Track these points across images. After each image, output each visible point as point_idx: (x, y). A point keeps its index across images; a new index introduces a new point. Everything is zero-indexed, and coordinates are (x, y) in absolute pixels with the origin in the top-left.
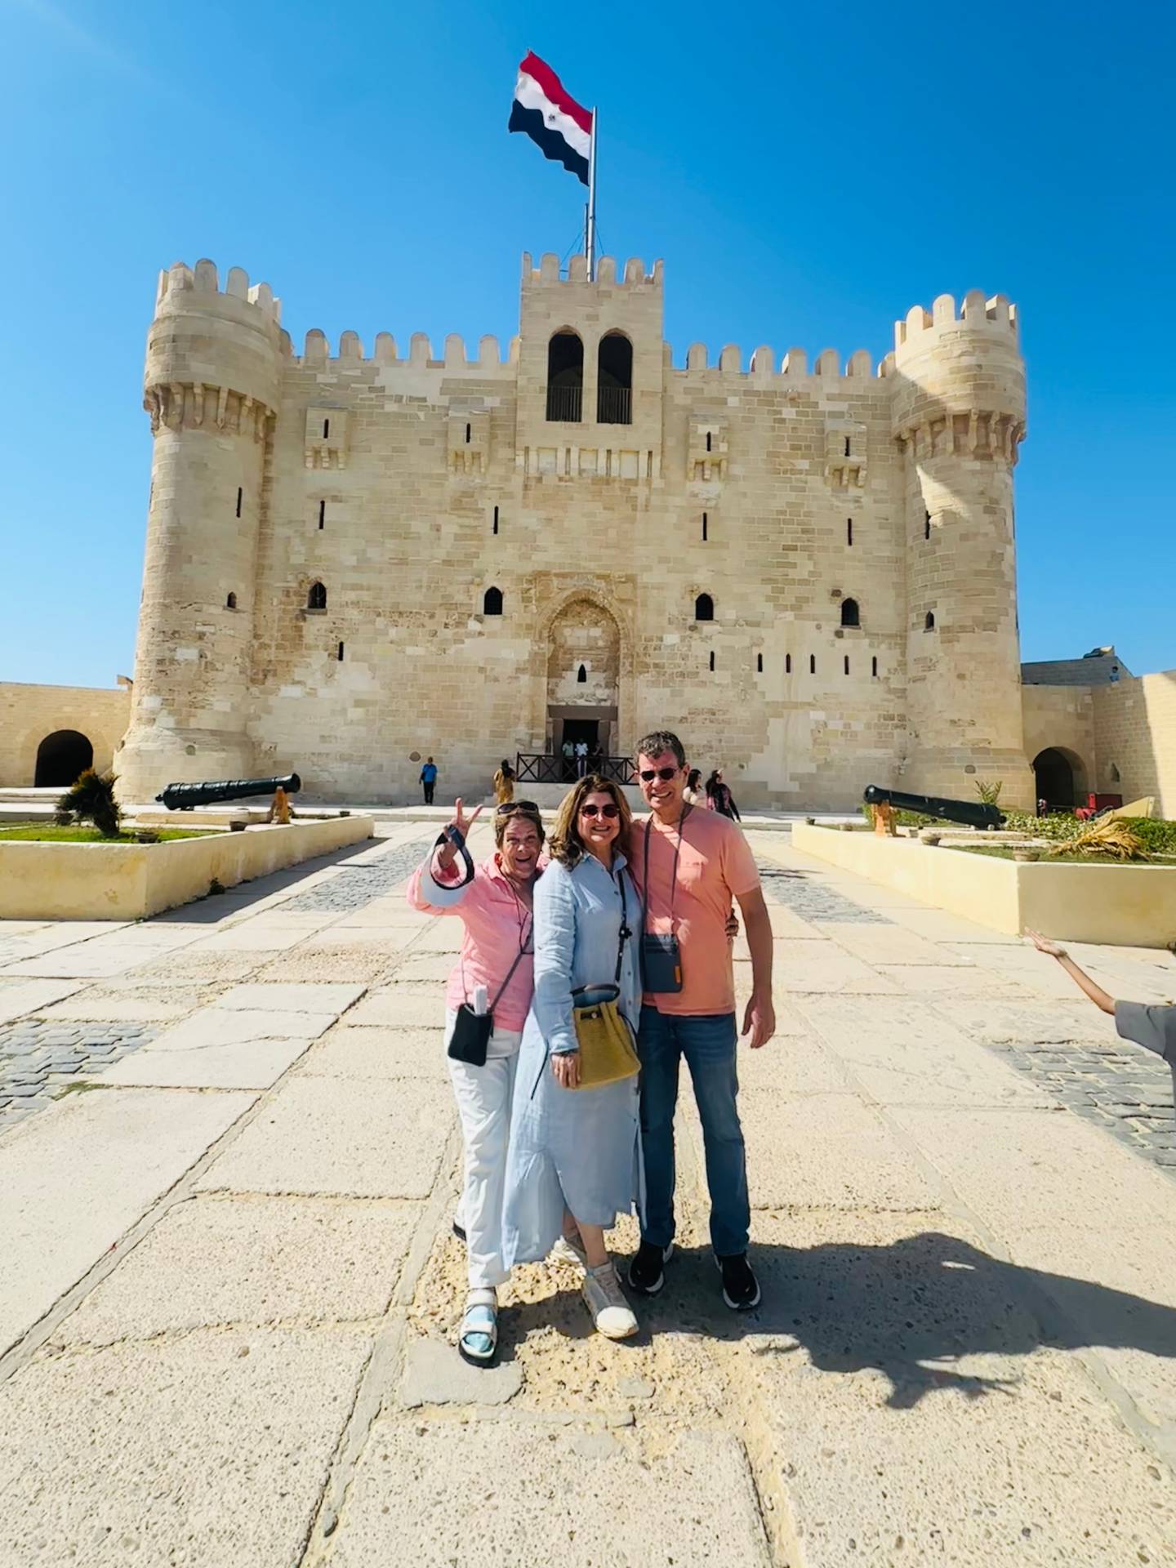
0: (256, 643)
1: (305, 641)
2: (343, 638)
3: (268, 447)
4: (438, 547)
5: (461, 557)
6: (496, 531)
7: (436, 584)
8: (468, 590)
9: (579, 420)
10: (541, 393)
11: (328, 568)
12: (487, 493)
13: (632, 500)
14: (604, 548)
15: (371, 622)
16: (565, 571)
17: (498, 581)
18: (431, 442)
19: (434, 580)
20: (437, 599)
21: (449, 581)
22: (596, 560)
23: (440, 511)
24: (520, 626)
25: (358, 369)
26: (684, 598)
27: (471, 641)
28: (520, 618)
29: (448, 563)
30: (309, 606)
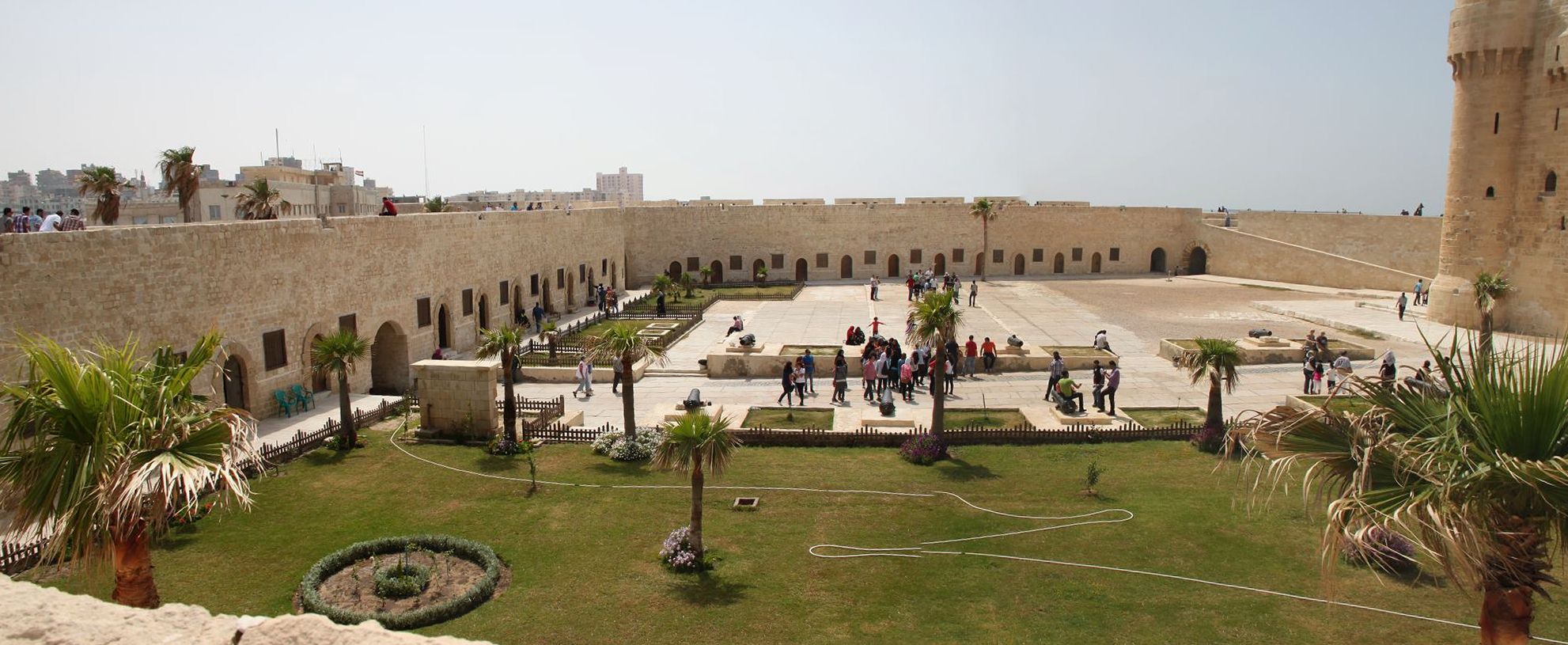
1: (1542, 215)
2: (1564, 214)
3: (1526, 74)
11: (1559, 160)
30: (1545, 190)
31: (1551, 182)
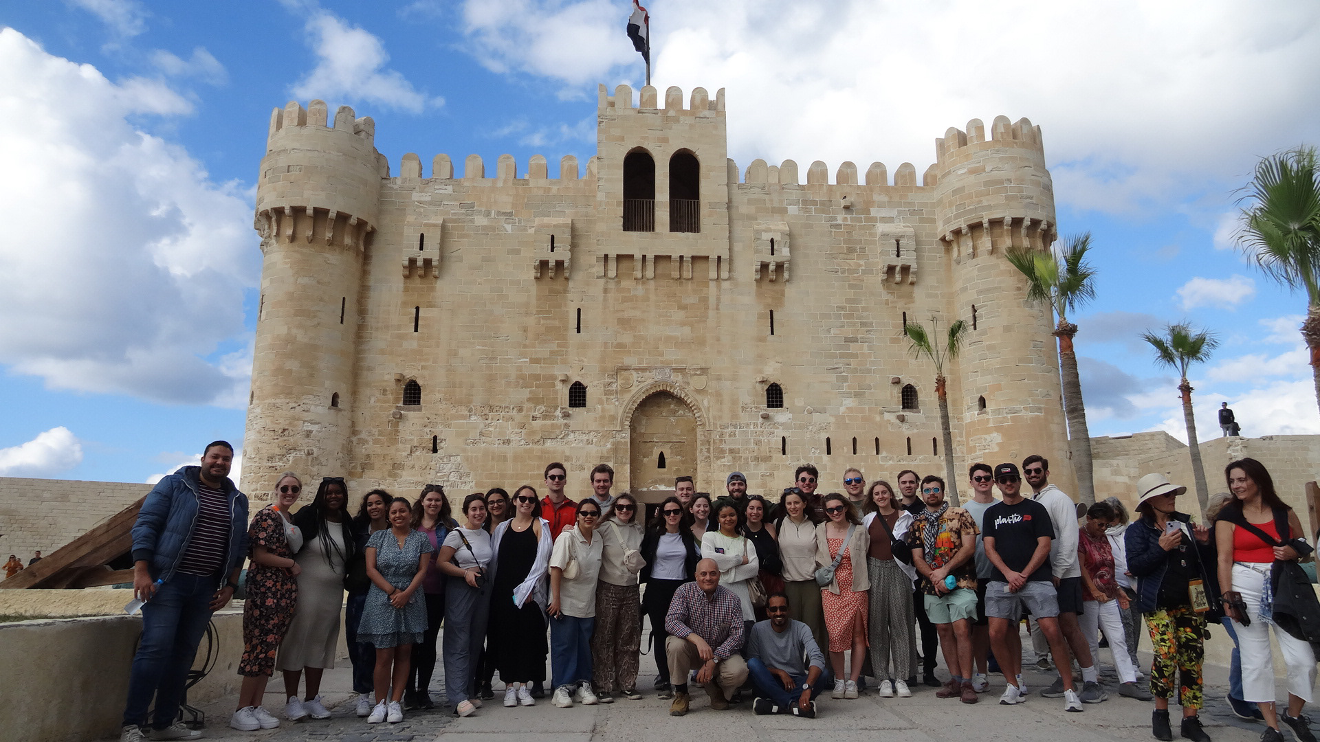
0: (354, 439)
1: (401, 435)
2: (437, 433)
4: (525, 346)
5: (547, 355)
6: (579, 331)
7: (524, 381)
8: (554, 385)
9: (653, 230)
10: (618, 206)
11: (423, 367)
12: (570, 296)
13: (704, 300)
14: (679, 344)
15: (463, 417)
16: (644, 365)
17: (582, 376)
18: (517, 252)
19: (522, 377)
20: (525, 393)
21: (536, 377)
22: (673, 355)
23: (526, 314)
24: (603, 417)
25: (450, 188)
26: (755, 388)
27: (558, 432)
28: (603, 410)
29: (535, 361)
30: (405, 403)
31: (412, 393)
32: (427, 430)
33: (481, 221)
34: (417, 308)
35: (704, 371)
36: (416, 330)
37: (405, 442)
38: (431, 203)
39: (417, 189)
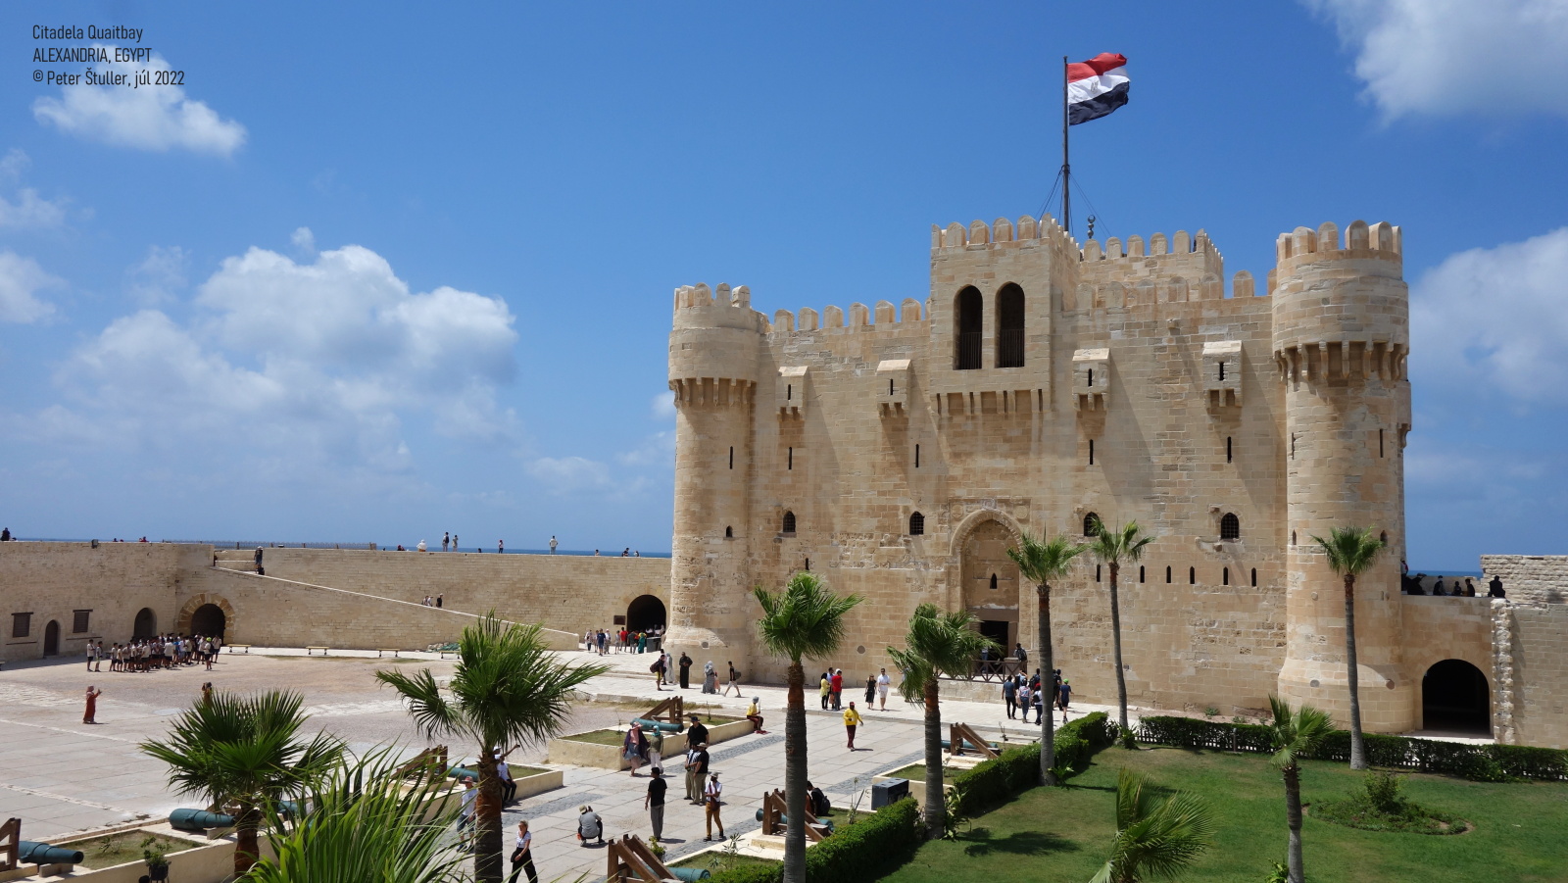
0: (750, 560)
1: (782, 558)
2: (808, 556)
3: (752, 406)
4: (873, 481)
5: (891, 488)
6: (917, 466)
7: (873, 511)
8: (897, 516)
9: (980, 367)
10: (948, 345)
11: (796, 500)
12: (910, 433)
13: (1027, 432)
14: (1005, 475)
15: (827, 543)
16: (972, 497)
17: (920, 506)
18: (866, 394)
19: (871, 508)
20: (874, 522)
21: (883, 508)
22: (998, 487)
23: (875, 451)
24: (937, 544)
25: (812, 339)
26: (1072, 517)
27: (901, 556)
28: (938, 537)
29: (882, 493)
30: (784, 530)
31: (789, 523)
32: (801, 553)
33: (837, 368)
34: (791, 449)
35: (1026, 502)
36: (790, 468)
37: (785, 563)
38: (797, 355)
39: (787, 342)
